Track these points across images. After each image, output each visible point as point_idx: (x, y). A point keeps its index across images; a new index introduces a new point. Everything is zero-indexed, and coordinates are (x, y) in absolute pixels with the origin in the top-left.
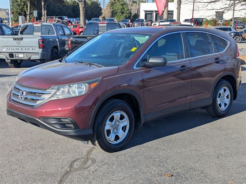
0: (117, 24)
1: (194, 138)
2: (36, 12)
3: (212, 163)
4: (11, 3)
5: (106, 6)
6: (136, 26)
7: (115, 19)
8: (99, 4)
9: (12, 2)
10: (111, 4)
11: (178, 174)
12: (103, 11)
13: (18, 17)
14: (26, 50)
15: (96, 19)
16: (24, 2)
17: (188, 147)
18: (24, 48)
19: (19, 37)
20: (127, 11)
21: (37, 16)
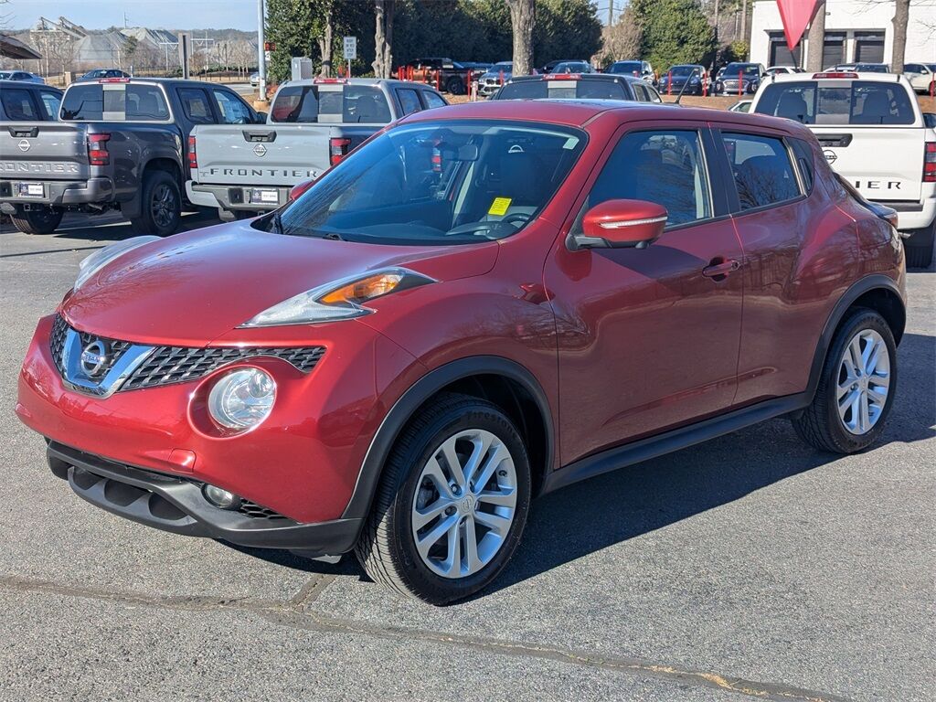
0: (616, 81)
1: (811, 483)
2: (352, 41)
3: (839, 564)
4: (266, 9)
5: (621, 17)
6: (728, 90)
7: (646, 65)
8: (591, 9)
9: (271, 6)
10: (637, 8)
11: (708, 589)
12: (605, 35)
13: (289, 63)
14: (285, 175)
15: (573, 66)
16: (311, 5)
17: (776, 511)
18: (279, 170)
19: (266, 131)
20: (699, 34)
21: (354, 57)
